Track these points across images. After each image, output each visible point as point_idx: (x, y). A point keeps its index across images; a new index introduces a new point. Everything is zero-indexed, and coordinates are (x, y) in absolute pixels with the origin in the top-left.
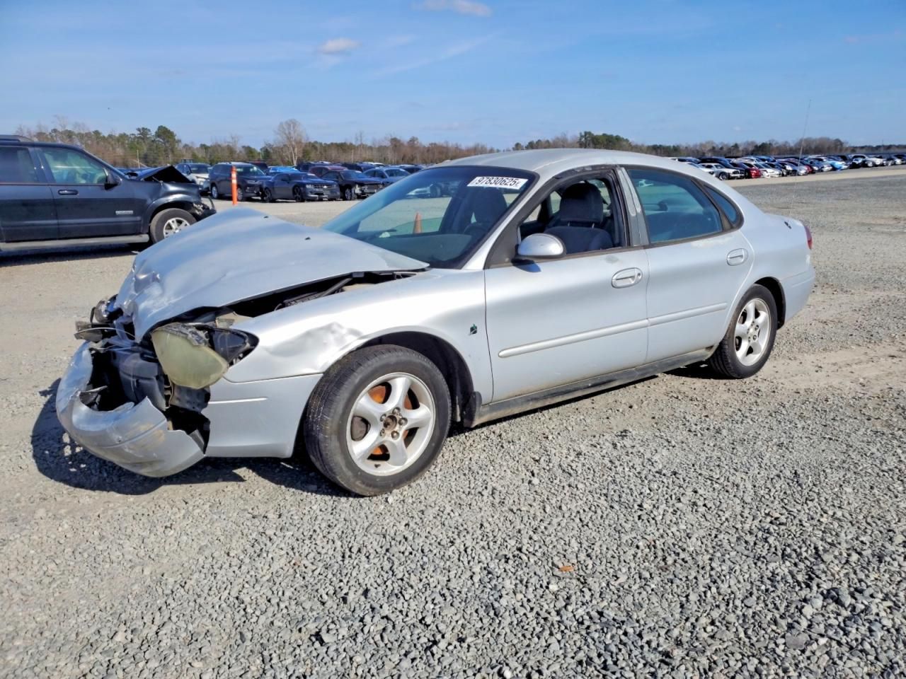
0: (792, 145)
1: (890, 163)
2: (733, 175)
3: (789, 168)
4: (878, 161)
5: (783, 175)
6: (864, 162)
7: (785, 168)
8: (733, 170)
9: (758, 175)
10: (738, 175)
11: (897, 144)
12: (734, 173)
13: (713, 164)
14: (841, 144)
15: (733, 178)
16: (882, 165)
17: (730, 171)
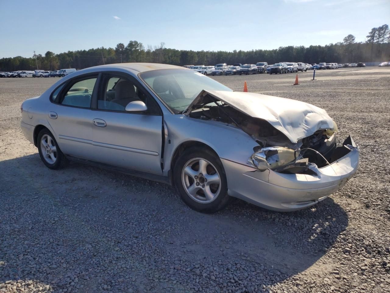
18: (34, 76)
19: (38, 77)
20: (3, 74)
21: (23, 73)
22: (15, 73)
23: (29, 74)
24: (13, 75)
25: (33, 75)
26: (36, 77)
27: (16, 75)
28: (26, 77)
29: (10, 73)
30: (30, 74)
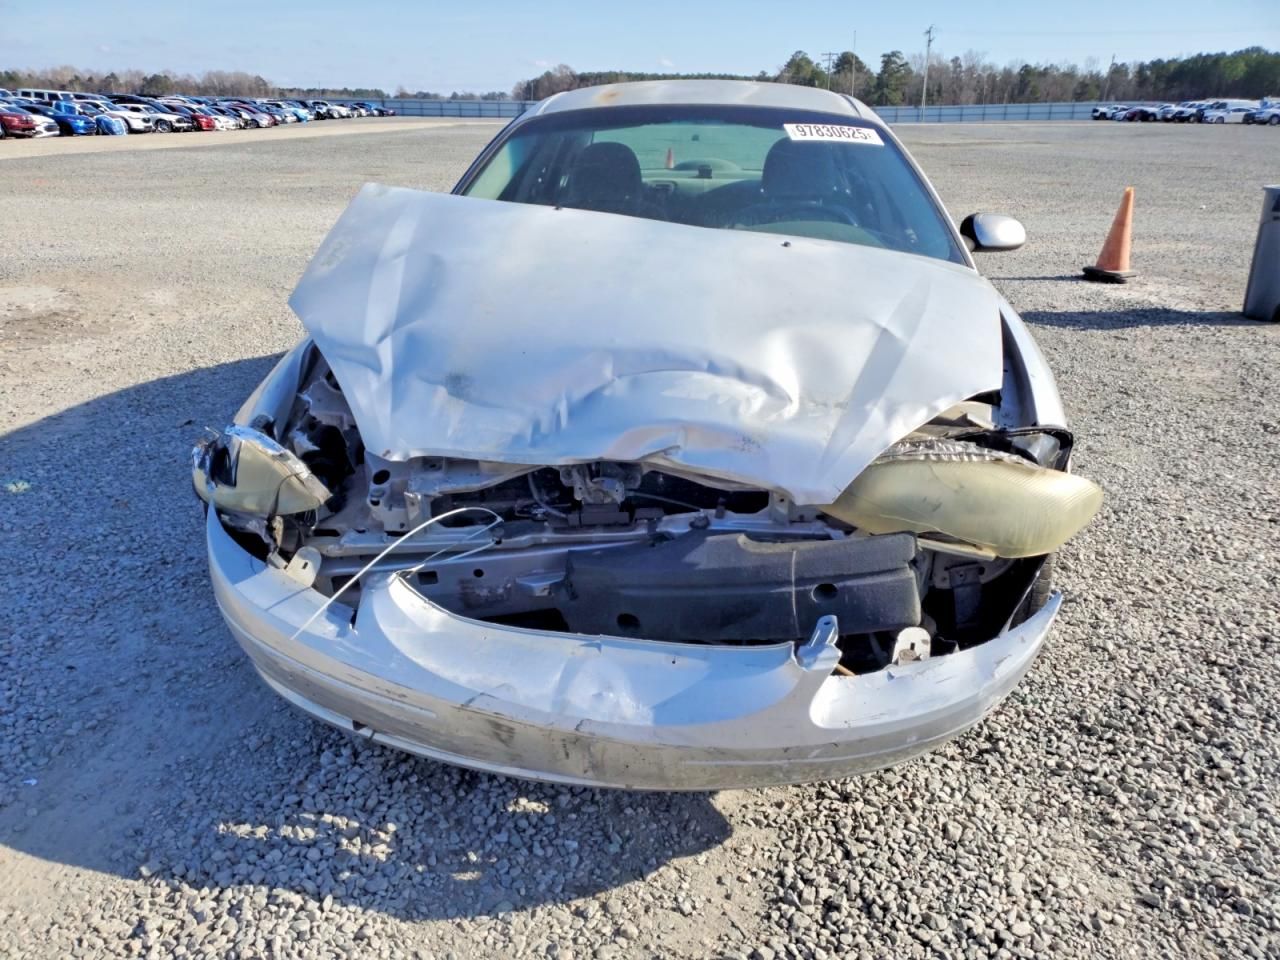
0: (199, 80)
1: (356, 113)
2: (177, 125)
3: (246, 115)
4: (344, 111)
5: (241, 128)
6: (328, 110)
7: (240, 116)
8: (177, 117)
9: (211, 127)
10: (185, 125)
11: (331, 88)
12: (179, 121)
13: (140, 106)
14: (265, 84)
15: (177, 130)
16: (348, 117)
17: (172, 118)
18: (1250, 119)
19: (1263, 122)
20: (1151, 110)
21: (1218, 108)
22: (1191, 106)
23: (1235, 111)
24: (1182, 112)
25: (1246, 116)
26: (1255, 122)
27: (1192, 115)
28: (1221, 120)
29: (1178, 105)
30: (1239, 110)
